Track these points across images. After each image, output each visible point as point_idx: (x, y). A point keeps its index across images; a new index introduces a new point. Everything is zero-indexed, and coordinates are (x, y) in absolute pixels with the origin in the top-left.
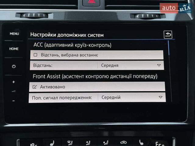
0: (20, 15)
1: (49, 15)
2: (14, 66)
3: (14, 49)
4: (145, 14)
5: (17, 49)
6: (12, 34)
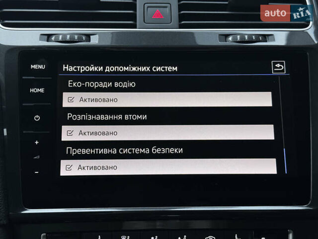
0: (46, 37)
1: (91, 37)
2: (37, 118)
3: (38, 90)
4: (242, 36)
5: (42, 90)
6: (34, 67)
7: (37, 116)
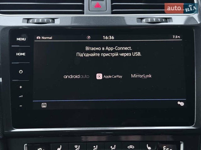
0: (26, 21)
1: (55, 20)
3: (21, 54)
4: (152, 18)
5: (24, 54)
6: (19, 39)
7: (21, 71)
